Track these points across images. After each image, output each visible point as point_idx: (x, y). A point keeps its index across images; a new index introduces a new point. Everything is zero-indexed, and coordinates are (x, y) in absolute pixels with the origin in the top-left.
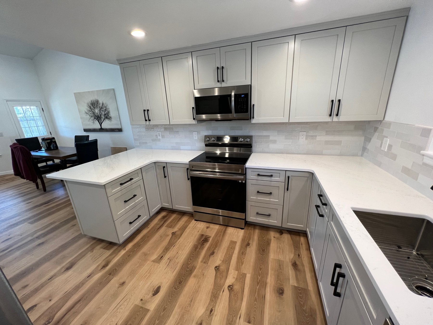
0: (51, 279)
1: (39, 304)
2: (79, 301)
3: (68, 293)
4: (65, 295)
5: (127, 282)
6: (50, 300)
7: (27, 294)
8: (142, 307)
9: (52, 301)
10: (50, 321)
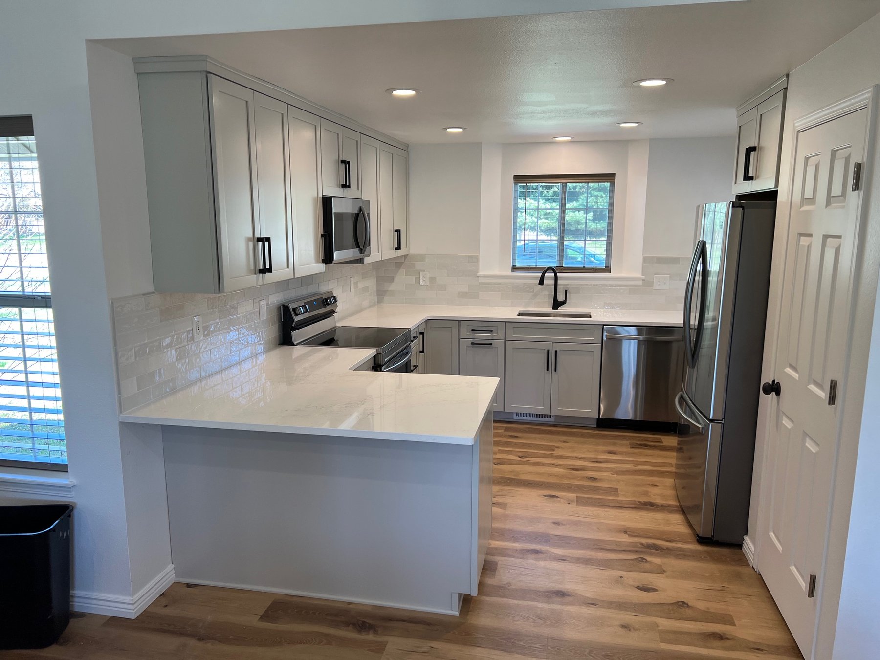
0: (592, 603)
1: (634, 586)
2: (602, 549)
3: (600, 566)
4: (604, 567)
5: (551, 521)
6: (621, 577)
7: (633, 614)
8: (577, 501)
9: (620, 576)
10: (640, 559)
